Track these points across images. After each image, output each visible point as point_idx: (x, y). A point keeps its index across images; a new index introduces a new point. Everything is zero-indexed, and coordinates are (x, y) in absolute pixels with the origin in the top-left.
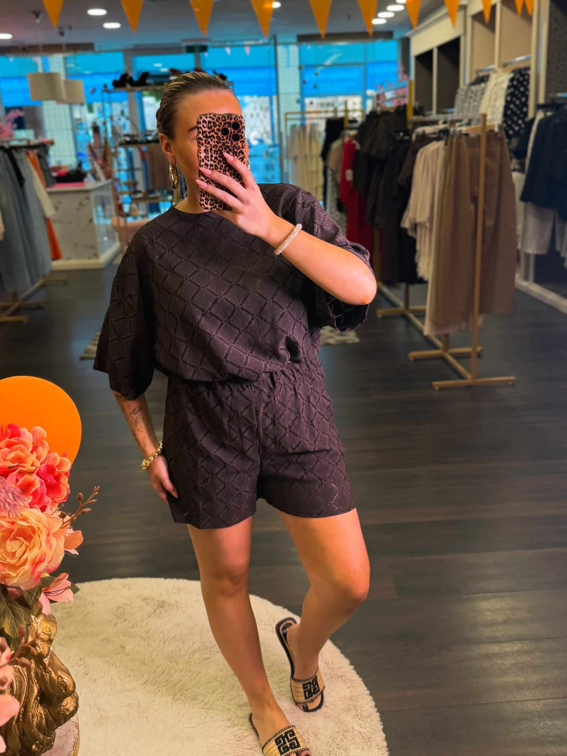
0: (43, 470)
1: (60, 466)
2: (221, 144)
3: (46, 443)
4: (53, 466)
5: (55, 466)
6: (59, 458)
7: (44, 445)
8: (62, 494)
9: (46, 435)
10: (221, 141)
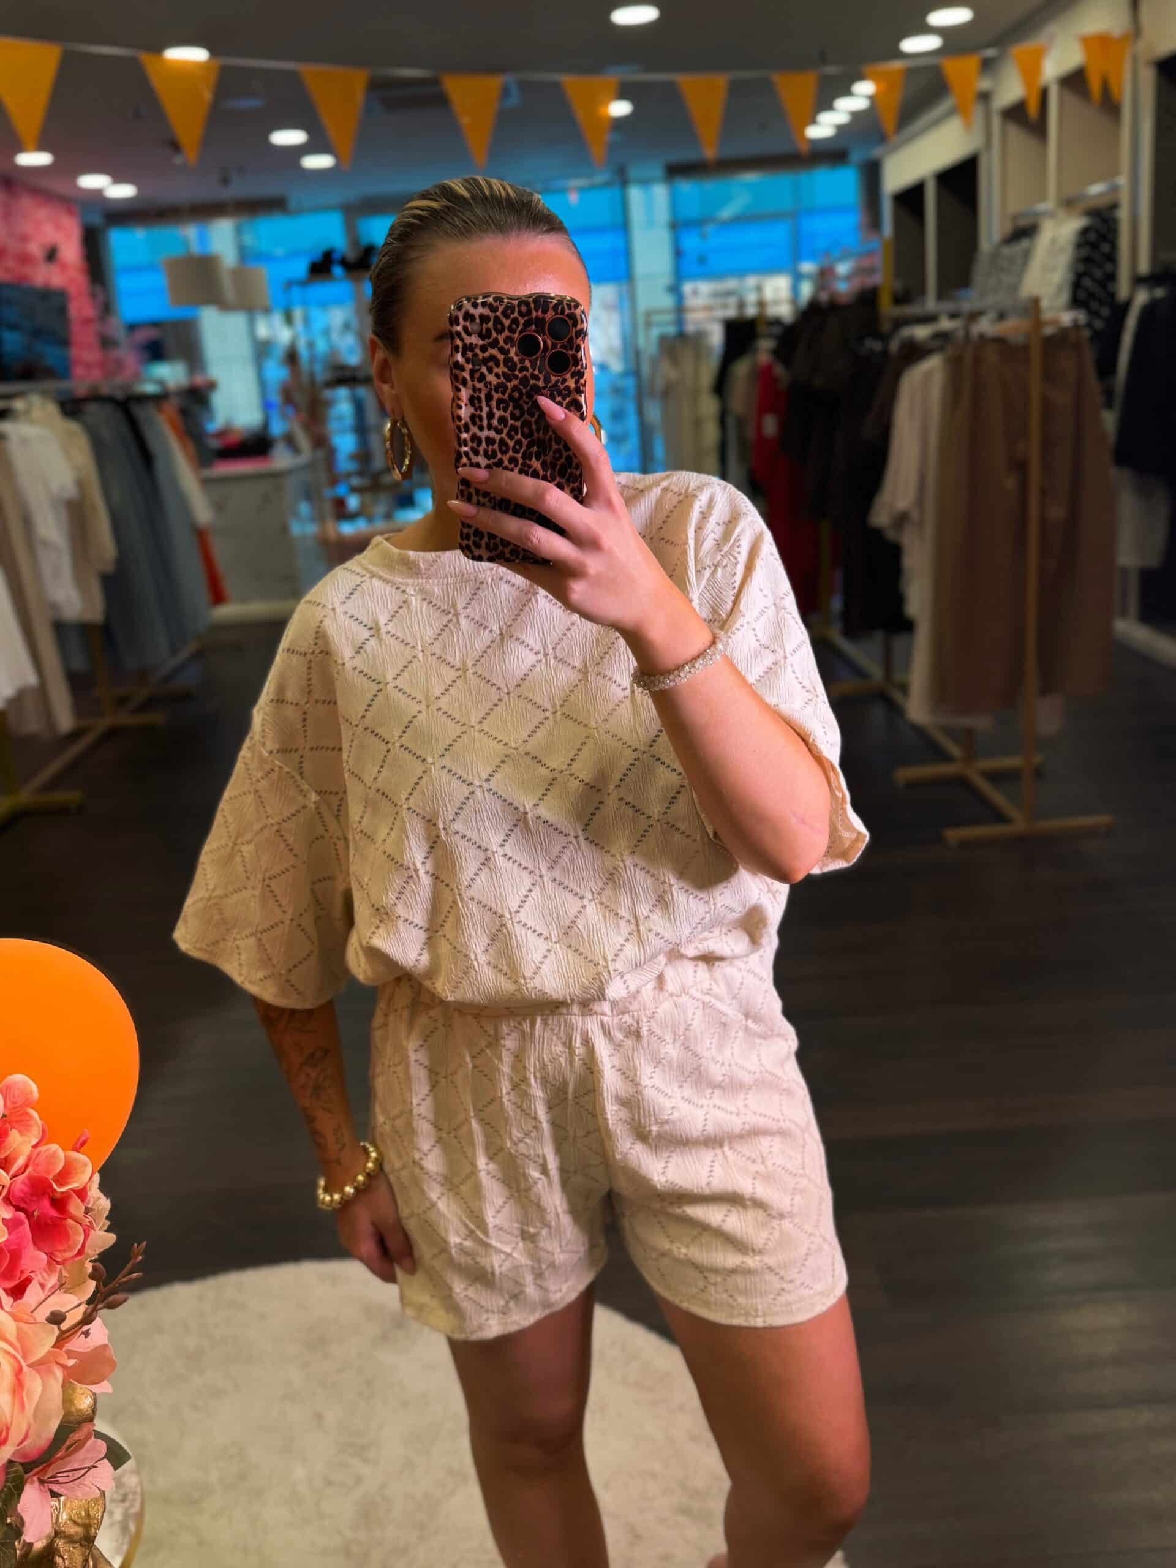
0: (22, 1190)
1: (64, 1176)
2: (515, 382)
3: (35, 1115)
4: (47, 1179)
5: (50, 1177)
6: (61, 1154)
7: (27, 1121)
8: (70, 1242)
9: (36, 1094)
10: (517, 373)
